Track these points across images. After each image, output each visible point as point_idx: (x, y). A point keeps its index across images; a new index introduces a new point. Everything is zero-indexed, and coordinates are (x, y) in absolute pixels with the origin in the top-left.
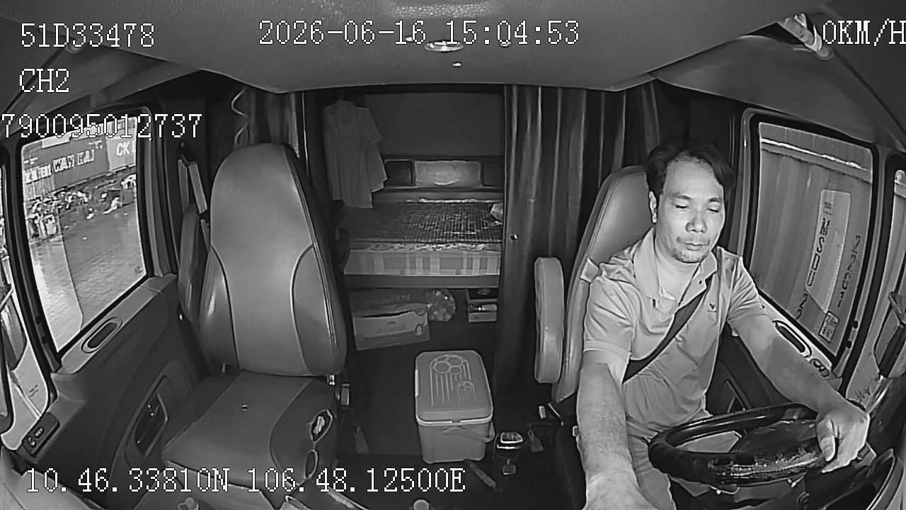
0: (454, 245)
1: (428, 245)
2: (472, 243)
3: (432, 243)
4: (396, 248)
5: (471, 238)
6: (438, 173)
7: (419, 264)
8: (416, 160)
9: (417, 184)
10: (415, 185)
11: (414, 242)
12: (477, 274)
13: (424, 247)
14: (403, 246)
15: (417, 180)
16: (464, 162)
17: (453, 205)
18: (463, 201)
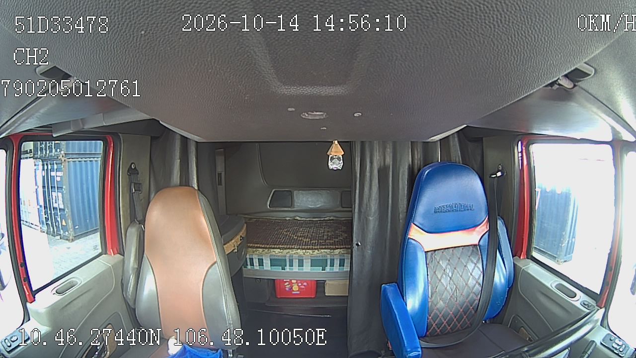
0: (318, 251)
1: (299, 250)
2: (330, 249)
3: (303, 249)
4: (276, 252)
5: (331, 245)
6: (310, 200)
7: (296, 263)
8: (296, 190)
9: (296, 206)
10: (294, 208)
11: (289, 248)
12: (338, 270)
13: (297, 251)
14: (282, 251)
15: (295, 204)
16: (328, 191)
17: (318, 222)
18: (326, 219)
